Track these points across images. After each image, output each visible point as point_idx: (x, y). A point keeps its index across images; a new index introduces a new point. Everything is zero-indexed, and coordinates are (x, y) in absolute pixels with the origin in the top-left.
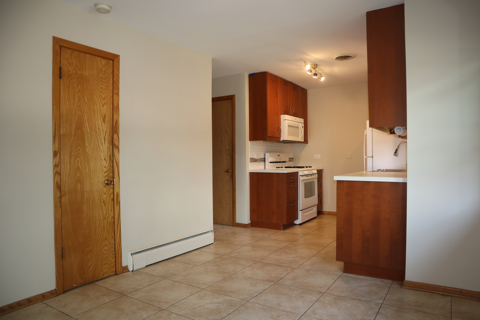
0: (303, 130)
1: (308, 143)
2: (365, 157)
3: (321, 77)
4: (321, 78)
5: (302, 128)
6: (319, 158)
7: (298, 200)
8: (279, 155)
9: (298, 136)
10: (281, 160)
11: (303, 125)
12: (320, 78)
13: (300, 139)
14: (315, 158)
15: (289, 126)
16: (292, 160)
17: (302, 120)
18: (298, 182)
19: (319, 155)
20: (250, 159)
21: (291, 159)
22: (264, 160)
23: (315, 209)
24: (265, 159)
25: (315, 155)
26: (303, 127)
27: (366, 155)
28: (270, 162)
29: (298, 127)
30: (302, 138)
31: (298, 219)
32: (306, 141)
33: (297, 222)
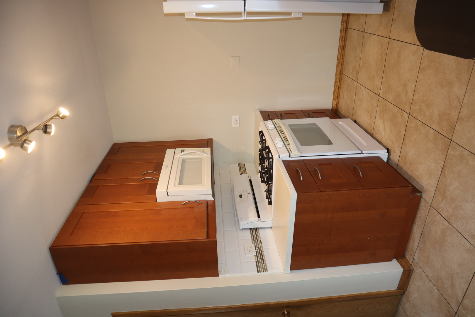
0: (187, 150)
1: (212, 139)
2: (244, 17)
3: (59, 116)
4: (61, 116)
5: (183, 153)
6: (238, 117)
7: (341, 159)
8: (241, 196)
9: (200, 161)
10: (250, 191)
11: (178, 150)
12: (62, 118)
13: (205, 155)
14: (238, 125)
15: (180, 183)
16: (242, 166)
17: (169, 152)
18: (303, 161)
19: (234, 117)
20: (259, 273)
21: (242, 169)
22: (254, 231)
23: (340, 123)
24: (252, 228)
25: (234, 125)
26: (183, 151)
27: (239, 14)
28: (259, 217)
29: (183, 161)
30: (204, 152)
31: (378, 158)
32: (208, 143)
33: (385, 157)
